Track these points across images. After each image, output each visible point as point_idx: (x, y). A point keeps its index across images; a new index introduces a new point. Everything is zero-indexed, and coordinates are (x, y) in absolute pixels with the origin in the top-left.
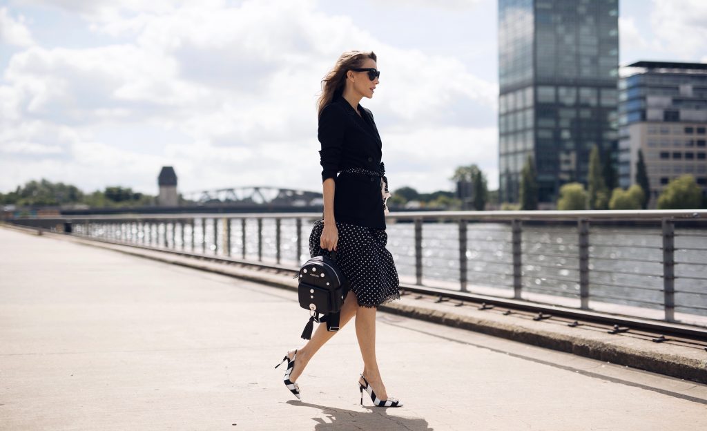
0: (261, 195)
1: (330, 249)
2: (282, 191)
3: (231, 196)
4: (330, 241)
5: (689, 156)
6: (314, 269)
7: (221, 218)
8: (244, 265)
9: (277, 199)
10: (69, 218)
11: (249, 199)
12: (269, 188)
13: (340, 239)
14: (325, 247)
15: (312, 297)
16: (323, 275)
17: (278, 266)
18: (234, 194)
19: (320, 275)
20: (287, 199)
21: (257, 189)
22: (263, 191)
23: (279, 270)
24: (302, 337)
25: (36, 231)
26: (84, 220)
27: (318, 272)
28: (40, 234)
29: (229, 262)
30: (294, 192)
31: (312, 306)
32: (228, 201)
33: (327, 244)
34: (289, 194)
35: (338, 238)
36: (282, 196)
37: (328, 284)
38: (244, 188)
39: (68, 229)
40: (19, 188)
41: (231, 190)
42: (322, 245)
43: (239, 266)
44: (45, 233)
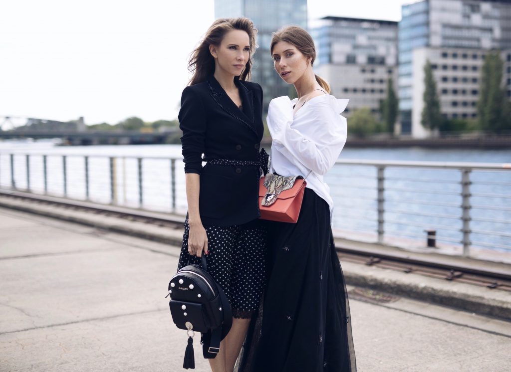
1: (199, 254)
4: (198, 245)
5: (364, 91)
6: (181, 281)
13: (209, 240)
14: (194, 253)
15: (185, 314)
16: (191, 286)
19: (188, 287)
21: (8, 118)
24: (184, 367)
27: (186, 284)
31: (188, 324)
33: (195, 248)
35: (207, 240)
37: (199, 296)
42: (189, 250)
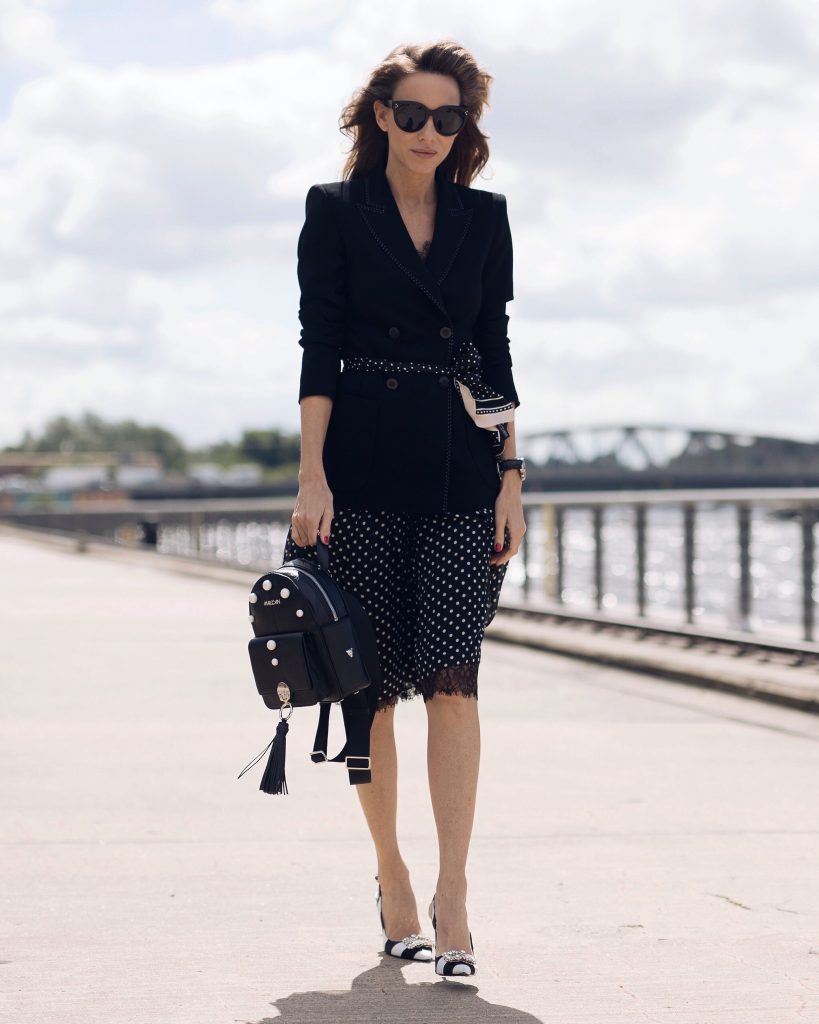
0: (641, 447)
2: (697, 435)
3: (562, 451)
6: (267, 585)
7: (538, 507)
8: (600, 626)
9: (684, 458)
10: (151, 509)
11: (610, 459)
12: (661, 429)
15: (275, 662)
16: (285, 592)
17: (690, 630)
18: (571, 446)
19: (280, 596)
20: (710, 455)
21: (630, 431)
22: (648, 438)
23: (694, 641)
25: (70, 543)
26: (189, 515)
28: (82, 550)
29: (562, 620)
30: (728, 437)
32: (554, 463)
34: (716, 444)
36: (697, 448)
38: (597, 430)
39: (150, 539)
40: (28, 436)
41: (562, 435)
43: (587, 628)
44: (96, 546)
